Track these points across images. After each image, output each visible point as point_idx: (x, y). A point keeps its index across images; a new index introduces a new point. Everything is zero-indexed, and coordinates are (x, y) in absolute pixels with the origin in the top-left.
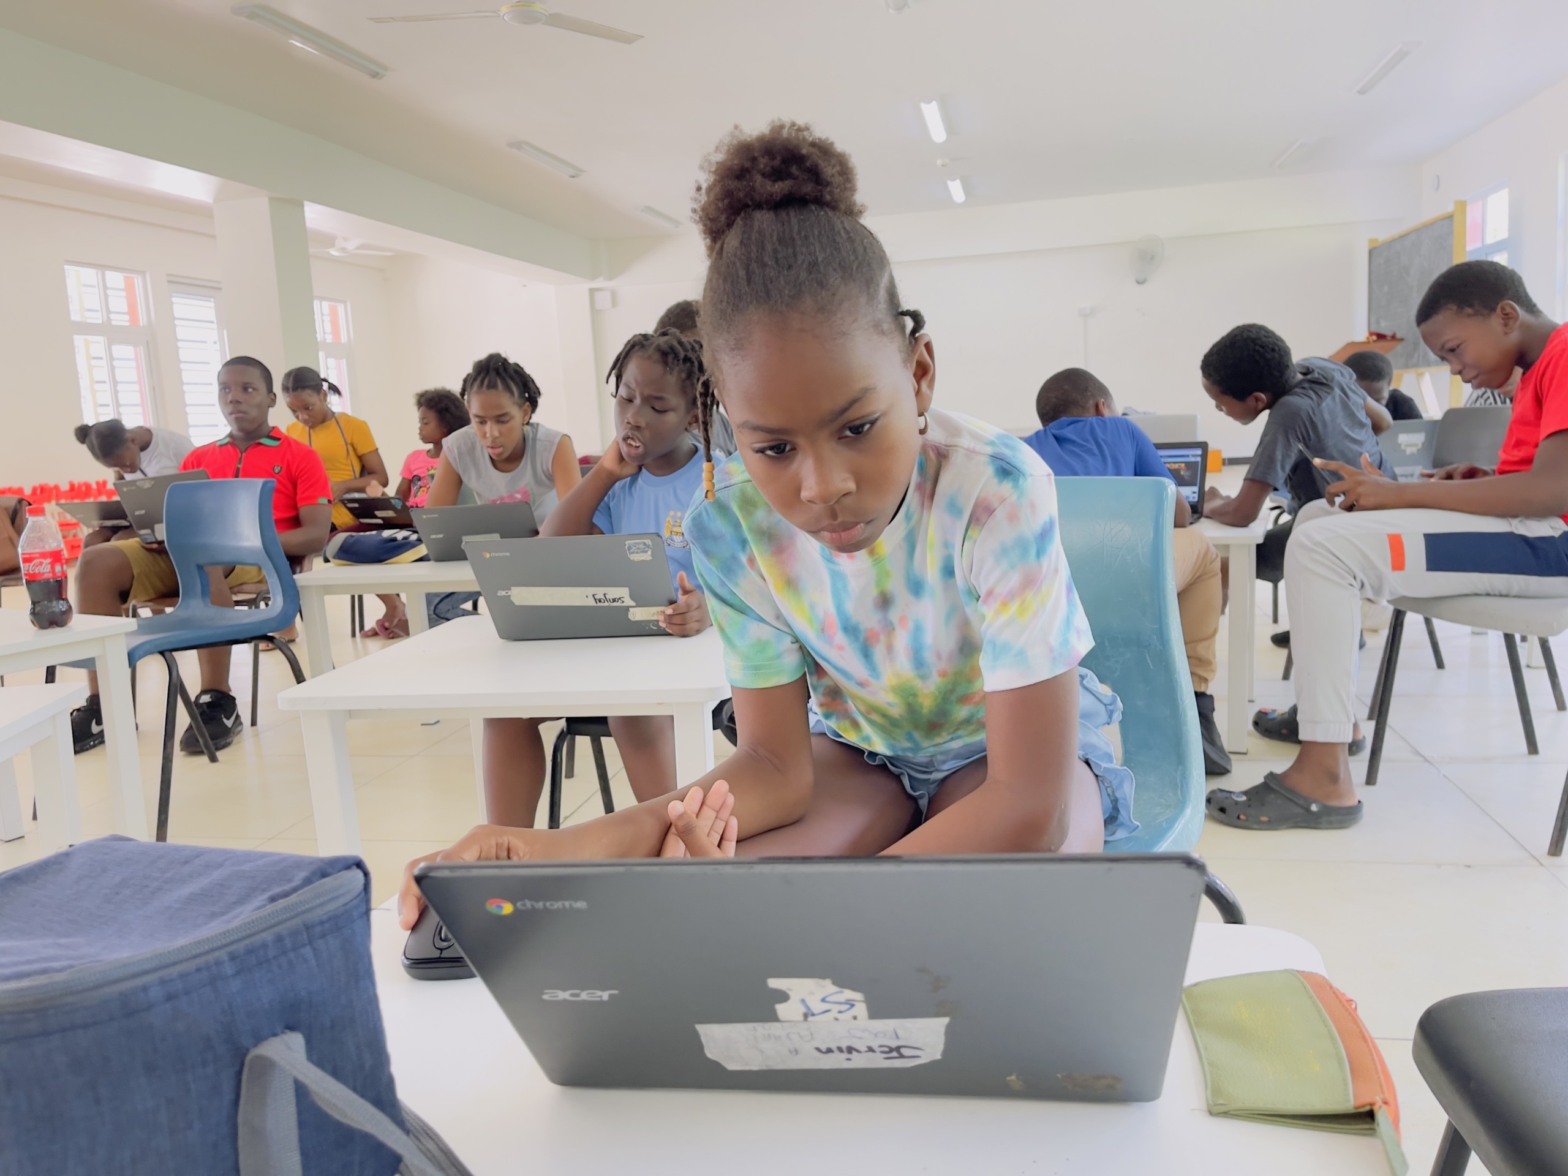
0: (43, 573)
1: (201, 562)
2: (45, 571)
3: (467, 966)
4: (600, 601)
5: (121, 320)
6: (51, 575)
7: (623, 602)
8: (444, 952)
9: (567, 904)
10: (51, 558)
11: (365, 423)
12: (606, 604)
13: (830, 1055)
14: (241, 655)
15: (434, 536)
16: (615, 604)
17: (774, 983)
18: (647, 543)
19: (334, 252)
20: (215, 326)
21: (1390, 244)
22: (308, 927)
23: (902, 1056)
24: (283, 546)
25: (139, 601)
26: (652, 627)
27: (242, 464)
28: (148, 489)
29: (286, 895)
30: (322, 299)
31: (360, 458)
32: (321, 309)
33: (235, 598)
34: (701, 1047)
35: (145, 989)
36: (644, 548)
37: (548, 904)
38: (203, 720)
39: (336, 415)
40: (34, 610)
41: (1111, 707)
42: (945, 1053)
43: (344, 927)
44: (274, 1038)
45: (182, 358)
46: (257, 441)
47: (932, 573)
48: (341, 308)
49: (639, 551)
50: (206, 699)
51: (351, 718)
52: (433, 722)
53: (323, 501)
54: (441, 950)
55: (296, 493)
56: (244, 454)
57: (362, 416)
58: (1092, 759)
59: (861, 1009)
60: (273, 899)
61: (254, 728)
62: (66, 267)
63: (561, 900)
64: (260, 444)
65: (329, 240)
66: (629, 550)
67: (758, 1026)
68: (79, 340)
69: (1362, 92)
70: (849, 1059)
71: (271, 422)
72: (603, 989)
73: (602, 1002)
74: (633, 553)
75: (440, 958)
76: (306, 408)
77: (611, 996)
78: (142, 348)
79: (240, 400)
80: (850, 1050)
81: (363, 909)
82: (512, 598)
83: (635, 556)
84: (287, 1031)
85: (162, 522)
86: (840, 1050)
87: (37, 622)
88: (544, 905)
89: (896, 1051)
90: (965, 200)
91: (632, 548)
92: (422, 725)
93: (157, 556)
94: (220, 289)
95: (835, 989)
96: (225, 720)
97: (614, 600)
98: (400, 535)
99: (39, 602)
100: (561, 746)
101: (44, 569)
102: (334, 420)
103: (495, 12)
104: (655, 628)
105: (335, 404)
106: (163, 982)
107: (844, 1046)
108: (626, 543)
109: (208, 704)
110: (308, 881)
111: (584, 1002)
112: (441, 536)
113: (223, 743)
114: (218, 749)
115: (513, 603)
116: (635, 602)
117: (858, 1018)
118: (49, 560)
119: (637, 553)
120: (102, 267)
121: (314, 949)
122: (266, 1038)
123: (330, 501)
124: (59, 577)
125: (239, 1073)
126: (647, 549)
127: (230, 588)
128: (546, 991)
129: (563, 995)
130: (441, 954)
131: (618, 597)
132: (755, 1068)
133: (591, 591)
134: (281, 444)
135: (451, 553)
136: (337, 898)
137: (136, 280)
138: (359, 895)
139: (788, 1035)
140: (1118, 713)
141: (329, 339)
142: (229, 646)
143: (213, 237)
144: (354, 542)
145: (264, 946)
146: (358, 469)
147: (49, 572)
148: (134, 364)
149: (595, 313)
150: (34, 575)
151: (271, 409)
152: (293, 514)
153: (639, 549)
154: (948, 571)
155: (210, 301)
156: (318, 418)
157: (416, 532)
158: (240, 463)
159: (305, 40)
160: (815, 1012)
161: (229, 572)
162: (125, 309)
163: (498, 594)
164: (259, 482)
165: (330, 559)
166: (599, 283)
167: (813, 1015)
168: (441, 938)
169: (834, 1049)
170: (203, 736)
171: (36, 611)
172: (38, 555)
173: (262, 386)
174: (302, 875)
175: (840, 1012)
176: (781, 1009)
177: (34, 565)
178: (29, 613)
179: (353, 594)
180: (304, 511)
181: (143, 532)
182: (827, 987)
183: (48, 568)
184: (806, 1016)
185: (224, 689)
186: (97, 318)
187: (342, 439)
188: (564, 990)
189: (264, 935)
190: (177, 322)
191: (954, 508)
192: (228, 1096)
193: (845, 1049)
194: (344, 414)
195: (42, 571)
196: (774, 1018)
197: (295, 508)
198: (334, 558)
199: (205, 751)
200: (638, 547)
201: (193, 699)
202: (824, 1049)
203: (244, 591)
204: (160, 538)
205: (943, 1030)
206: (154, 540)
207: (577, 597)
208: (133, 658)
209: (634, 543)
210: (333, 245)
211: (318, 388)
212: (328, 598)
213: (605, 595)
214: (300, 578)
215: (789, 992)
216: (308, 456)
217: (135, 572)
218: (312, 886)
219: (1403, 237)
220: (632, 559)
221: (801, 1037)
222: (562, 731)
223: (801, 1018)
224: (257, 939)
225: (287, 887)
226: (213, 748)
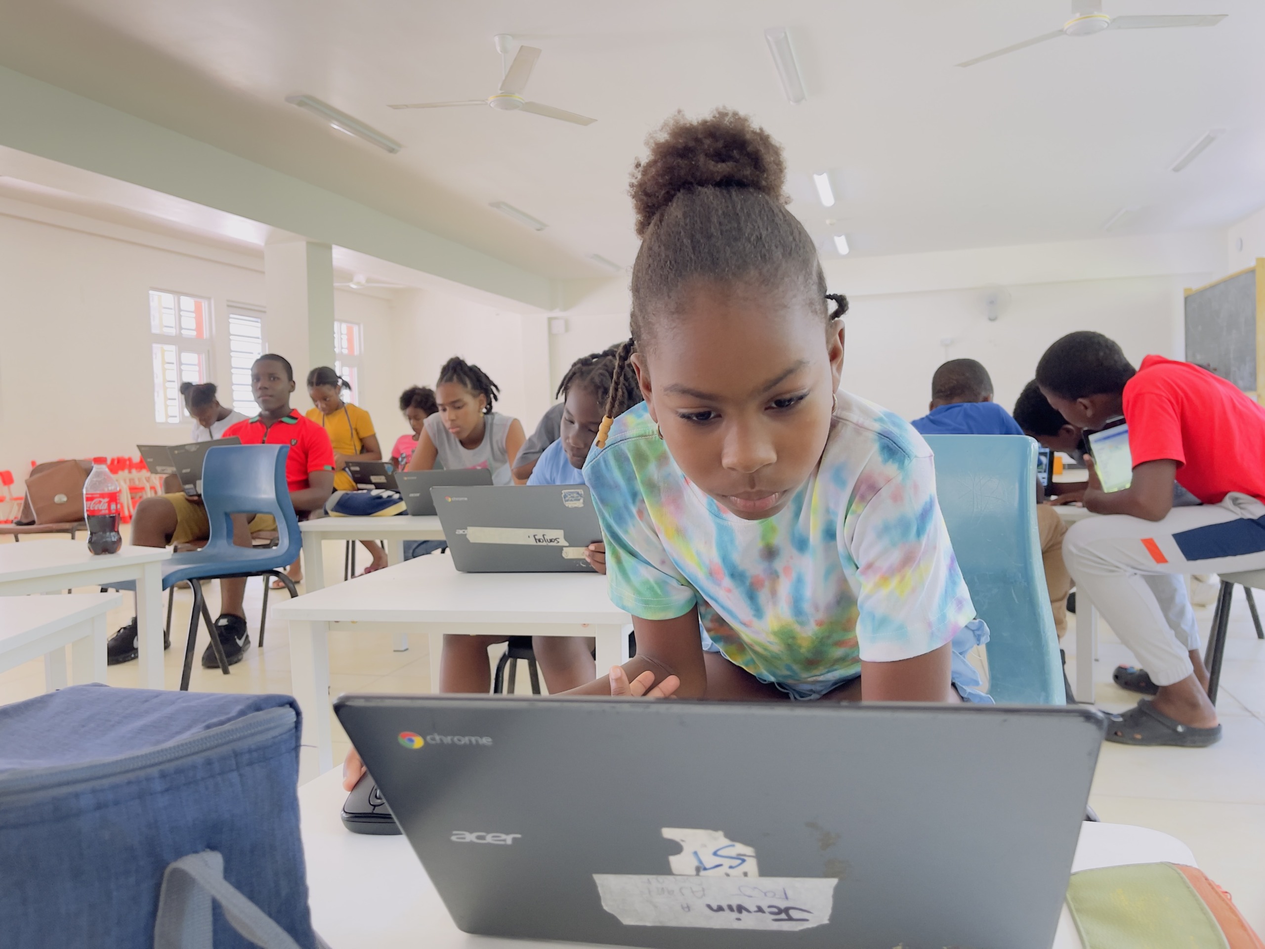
0: (101, 510)
1: (228, 510)
2: (103, 508)
3: (395, 823)
4: (539, 541)
5: (190, 332)
6: (107, 512)
7: (558, 542)
8: (376, 808)
9: (473, 739)
10: (108, 498)
11: (366, 413)
12: (544, 543)
13: (721, 913)
14: (254, 586)
15: (412, 495)
16: (551, 544)
17: (669, 833)
18: (580, 493)
19: (353, 286)
20: (260, 341)
21: (1202, 292)
22: (236, 754)
23: (790, 919)
24: (293, 502)
25: (179, 543)
26: (581, 564)
27: (267, 436)
28: (194, 452)
29: (222, 723)
30: (341, 321)
31: (361, 440)
32: (340, 330)
33: (255, 543)
34: (597, 898)
35: (77, 795)
36: (577, 497)
37: (456, 739)
38: (221, 641)
39: (345, 405)
40: (91, 540)
41: (978, 633)
42: (832, 918)
43: (272, 758)
44: (194, 855)
45: (233, 365)
46: (280, 420)
47: (815, 535)
48: (356, 329)
49: (573, 499)
50: (224, 622)
51: (330, 630)
52: (403, 649)
53: (328, 468)
54: (375, 806)
55: (307, 461)
56: (269, 430)
57: (365, 407)
58: (959, 684)
59: (751, 865)
60: (208, 727)
61: (261, 648)
62: (151, 292)
63: (467, 735)
64: (282, 422)
65: (348, 276)
66: (565, 498)
67: (652, 878)
68: (156, 347)
69: (1176, 170)
70: (739, 919)
71: (292, 405)
72: (507, 833)
73: (506, 847)
74: (567, 501)
75: (373, 813)
76: (324, 399)
77: (514, 839)
78: (204, 355)
79: (267, 386)
80: (740, 909)
81: (293, 745)
82: (468, 536)
83: (570, 504)
84: (208, 850)
85: (201, 479)
86: (730, 908)
87: (93, 549)
88: (452, 740)
89: (784, 913)
90: (849, 253)
91: (567, 497)
92: (395, 651)
93: (196, 506)
94: (265, 312)
95: (726, 842)
96: (238, 641)
97: (551, 541)
98: (385, 494)
99: (95, 533)
100: (503, 667)
101: (102, 507)
102: (343, 409)
103: (483, 101)
104: (584, 566)
105: (346, 396)
106: (94, 791)
107: (734, 903)
108: (563, 492)
109: (225, 627)
110: (242, 713)
111: (489, 844)
112: (418, 495)
113: (235, 659)
114: (230, 664)
115: (468, 541)
116: (568, 542)
117: (749, 874)
118: (106, 500)
119: (571, 500)
120: (178, 293)
121: (241, 775)
122: (186, 853)
123: (333, 468)
124: (114, 513)
125: (158, 886)
126: (579, 498)
127: (252, 533)
128: (455, 832)
129: (470, 837)
130: (374, 809)
131: (554, 538)
132: (648, 924)
133: (532, 532)
134: (299, 422)
135: (424, 509)
136: (268, 730)
137: (203, 304)
138: (290, 730)
139: (681, 889)
140: (985, 637)
141: (345, 351)
142: (245, 578)
143: (263, 273)
144: (349, 498)
145: (194, 767)
146: (359, 448)
147: (106, 509)
148: (197, 368)
149: (552, 336)
150: (94, 511)
151: (292, 394)
152: (302, 478)
153: (573, 497)
154: (830, 534)
155: (258, 322)
156: (333, 407)
157: (397, 492)
158: (266, 436)
159: (342, 123)
160: (707, 866)
161: (251, 520)
162: (194, 326)
163: (457, 533)
164: (277, 447)
165: (330, 512)
166: (556, 313)
167: (705, 869)
168: (376, 796)
169: (725, 907)
170: (219, 652)
171: (93, 540)
172: (98, 496)
173: (283, 376)
174: (239, 708)
175: (731, 867)
176: (675, 861)
177: (94, 503)
178: (87, 542)
179: (348, 539)
180: (313, 475)
181: (187, 486)
182: (719, 839)
183: (106, 505)
184: (698, 870)
185: (239, 614)
186: (173, 332)
187: (348, 424)
188: (471, 832)
189: (195, 757)
190: (231, 337)
191: (839, 479)
192: (145, 907)
193: (735, 908)
194: (352, 405)
195: (100, 508)
196: (666, 870)
197: (306, 473)
198: (332, 510)
199: (220, 665)
200: (572, 495)
201: (213, 621)
202: (715, 907)
203: (262, 537)
204: (199, 492)
205: (831, 892)
206: (195, 493)
207: (521, 537)
208: (167, 583)
209: (569, 492)
210: (351, 280)
211: (334, 384)
212: (325, 543)
213: (543, 535)
214: (304, 525)
215: (682, 844)
216: (320, 432)
217: (179, 520)
218: (245, 717)
219: (1213, 287)
220: (567, 505)
221: (693, 892)
222: (504, 655)
223: (694, 873)
224: (189, 761)
225: (223, 718)
226: (227, 663)
